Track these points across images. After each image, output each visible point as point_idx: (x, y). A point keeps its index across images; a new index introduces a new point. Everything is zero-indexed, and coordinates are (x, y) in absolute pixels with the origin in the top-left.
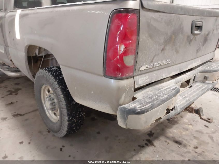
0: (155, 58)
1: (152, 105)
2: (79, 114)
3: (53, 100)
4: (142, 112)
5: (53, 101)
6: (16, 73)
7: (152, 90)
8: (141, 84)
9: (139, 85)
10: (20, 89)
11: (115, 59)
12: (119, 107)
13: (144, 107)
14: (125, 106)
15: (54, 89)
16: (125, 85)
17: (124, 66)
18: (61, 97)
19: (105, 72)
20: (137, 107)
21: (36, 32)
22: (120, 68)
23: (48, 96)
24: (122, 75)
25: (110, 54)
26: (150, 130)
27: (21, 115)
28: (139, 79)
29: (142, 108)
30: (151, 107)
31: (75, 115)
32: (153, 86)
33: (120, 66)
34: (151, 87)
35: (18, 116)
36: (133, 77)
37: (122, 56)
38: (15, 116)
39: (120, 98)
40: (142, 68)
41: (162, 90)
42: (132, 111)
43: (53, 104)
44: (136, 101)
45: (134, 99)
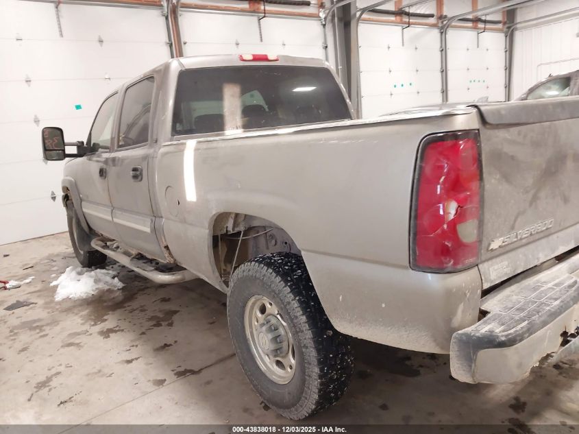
0: (519, 219)
1: (528, 324)
2: (342, 360)
3: (276, 329)
4: (510, 342)
5: (276, 333)
6: (173, 274)
7: (519, 293)
8: (495, 280)
9: (492, 282)
10: (175, 312)
11: (439, 231)
12: (455, 334)
13: (512, 331)
14: (468, 330)
15: (283, 304)
16: (464, 285)
17: (459, 244)
18: (302, 322)
19: (415, 259)
20: (497, 331)
21: (239, 187)
22: (451, 249)
23: (261, 321)
24: (455, 264)
25: (426, 221)
26: (513, 394)
27: (193, 372)
28: (489, 270)
29: (509, 332)
30: (529, 330)
31: (333, 363)
32: (518, 282)
33: (450, 245)
34: (514, 284)
35: (188, 374)
36: (477, 265)
37: (453, 225)
38: (181, 374)
39: (453, 313)
40: (494, 245)
41: (542, 289)
42: (486, 340)
43: (276, 339)
44: (489, 319)
45: (483, 314)
